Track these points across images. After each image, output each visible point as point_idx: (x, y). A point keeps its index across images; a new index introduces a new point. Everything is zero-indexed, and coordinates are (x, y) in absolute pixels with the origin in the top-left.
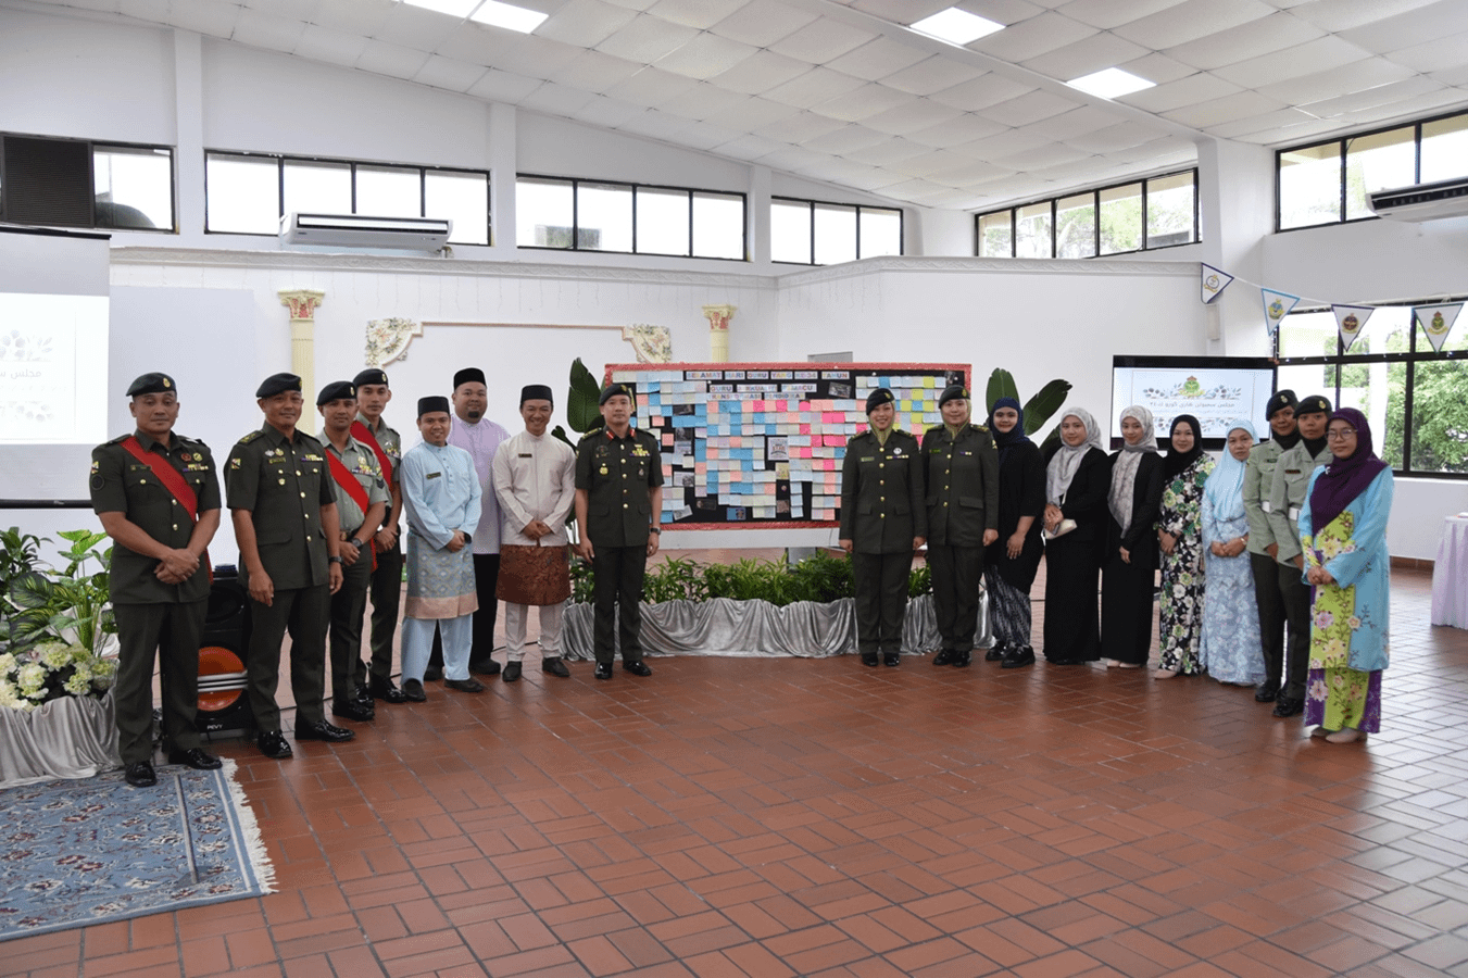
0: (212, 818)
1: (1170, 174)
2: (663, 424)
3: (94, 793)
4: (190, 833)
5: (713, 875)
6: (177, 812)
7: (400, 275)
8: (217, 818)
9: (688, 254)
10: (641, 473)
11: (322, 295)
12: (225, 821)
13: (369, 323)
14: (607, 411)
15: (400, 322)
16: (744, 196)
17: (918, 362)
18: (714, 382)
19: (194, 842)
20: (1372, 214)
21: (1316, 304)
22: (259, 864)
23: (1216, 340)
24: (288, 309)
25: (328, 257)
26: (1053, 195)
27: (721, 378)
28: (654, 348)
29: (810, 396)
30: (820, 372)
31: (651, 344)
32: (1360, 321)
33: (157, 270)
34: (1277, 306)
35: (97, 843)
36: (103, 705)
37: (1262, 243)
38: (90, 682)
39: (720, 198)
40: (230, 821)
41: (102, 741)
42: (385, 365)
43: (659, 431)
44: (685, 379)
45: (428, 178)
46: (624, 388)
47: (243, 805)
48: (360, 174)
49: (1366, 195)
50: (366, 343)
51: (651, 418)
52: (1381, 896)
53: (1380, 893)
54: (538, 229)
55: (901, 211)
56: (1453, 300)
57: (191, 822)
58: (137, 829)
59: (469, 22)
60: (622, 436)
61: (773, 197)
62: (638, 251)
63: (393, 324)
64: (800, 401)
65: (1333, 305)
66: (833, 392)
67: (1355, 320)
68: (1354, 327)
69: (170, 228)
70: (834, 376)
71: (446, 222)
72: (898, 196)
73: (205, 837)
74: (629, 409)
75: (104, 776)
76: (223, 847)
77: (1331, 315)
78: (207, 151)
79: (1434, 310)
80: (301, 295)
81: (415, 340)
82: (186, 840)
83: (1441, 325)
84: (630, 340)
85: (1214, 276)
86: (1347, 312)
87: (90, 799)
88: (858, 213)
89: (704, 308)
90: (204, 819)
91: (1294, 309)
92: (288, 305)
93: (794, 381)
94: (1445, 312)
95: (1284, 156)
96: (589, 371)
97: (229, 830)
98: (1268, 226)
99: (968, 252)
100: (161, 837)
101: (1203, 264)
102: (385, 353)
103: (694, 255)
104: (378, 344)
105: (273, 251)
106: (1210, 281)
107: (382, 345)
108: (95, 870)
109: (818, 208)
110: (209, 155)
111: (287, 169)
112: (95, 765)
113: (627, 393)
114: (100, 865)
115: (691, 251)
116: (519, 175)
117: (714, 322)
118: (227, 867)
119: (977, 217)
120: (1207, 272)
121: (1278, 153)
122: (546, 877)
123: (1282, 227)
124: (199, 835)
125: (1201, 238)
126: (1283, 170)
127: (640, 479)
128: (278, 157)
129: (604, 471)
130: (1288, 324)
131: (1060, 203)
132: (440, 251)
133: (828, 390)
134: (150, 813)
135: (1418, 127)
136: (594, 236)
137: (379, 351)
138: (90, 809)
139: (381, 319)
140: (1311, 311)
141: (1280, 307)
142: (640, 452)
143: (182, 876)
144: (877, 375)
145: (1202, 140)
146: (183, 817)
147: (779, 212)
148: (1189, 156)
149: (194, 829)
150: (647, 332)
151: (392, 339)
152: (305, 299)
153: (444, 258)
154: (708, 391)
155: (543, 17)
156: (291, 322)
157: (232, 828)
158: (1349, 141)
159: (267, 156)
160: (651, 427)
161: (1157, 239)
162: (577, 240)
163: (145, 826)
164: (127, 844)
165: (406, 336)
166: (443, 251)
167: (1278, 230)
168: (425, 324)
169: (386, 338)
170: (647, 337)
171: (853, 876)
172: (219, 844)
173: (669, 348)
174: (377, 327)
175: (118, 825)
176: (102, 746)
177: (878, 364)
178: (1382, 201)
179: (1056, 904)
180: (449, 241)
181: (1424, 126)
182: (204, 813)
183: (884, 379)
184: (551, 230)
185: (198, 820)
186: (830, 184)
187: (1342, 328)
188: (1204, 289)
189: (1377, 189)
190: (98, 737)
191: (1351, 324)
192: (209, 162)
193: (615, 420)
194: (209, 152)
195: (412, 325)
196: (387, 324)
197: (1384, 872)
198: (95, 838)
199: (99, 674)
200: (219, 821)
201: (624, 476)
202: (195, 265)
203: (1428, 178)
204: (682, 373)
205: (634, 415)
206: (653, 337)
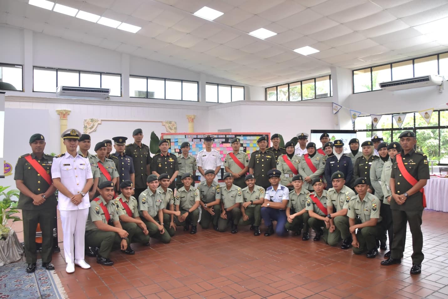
0: (45, 278)
1: (322, 77)
2: (179, 151)
3: (4, 271)
4: (38, 283)
5: (207, 291)
6: (32, 276)
7: (94, 106)
8: (46, 278)
9: (181, 100)
10: (171, 166)
11: (70, 111)
12: (49, 279)
13: (85, 120)
14: (161, 147)
15: (94, 119)
16: (198, 83)
17: (254, 132)
18: (194, 138)
19: (39, 287)
20: (381, 89)
21: (366, 114)
22: (62, 293)
23: (337, 125)
24: (59, 116)
25: (72, 100)
26: (288, 83)
27: (196, 137)
28: (172, 128)
29: (223, 143)
30: (226, 135)
31: (171, 126)
32: (378, 119)
33: (18, 103)
34: (354, 115)
35: (6, 288)
36: (6, 242)
37: (349, 97)
38: (2, 235)
39: (191, 83)
40: (51, 279)
41: (5, 254)
42: (90, 133)
43: (178, 153)
44: (185, 137)
45: (102, 76)
46: (167, 140)
47: (54, 273)
48: (81, 74)
49: (379, 83)
50: (83, 126)
51: (175, 149)
52: (405, 288)
53: (404, 287)
54: (136, 92)
55: (244, 87)
56: (403, 113)
57: (38, 280)
58: (20, 283)
59: (117, 29)
60: (166, 156)
61: (207, 83)
62: (166, 99)
63: (92, 120)
64: (220, 144)
65: (371, 115)
66: (230, 141)
67: (377, 119)
68: (377, 121)
69: (22, 90)
70: (230, 136)
71: (109, 89)
72: (243, 83)
73: (43, 285)
74: (168, 147)
75: (7, 265)
76: (49, 288)
77: (370, 117)
78: (34, 67)
79: (399, 116)
80: (64, 111)
81: (99, 125)
82: (37, 286)
83: (401, 120)
84: (164, 125)
85: (336, 106)
86: (375, 117)
87: (2, 273)
88: (231, 87)
89: (186, 116)
90: (42, 279)
91: (360, 116)
92: (59, 114)
93: (218, 138)
94: (402, 117)
95: (355, 72)
96: (157, 135)
97: (51, 282)
98: (350, 92)
99: (263, 99)
100: (28, 285)
101: (333, 103)
102: (89, 129)
103: (183, 100)
104: (88, 126)
105: (55, 98)
106: (335, 108)
107: (89, 127)
108: (6, 298)
109: (220, 86)
110: (34, 68)
111: (59, 73)
112: (3, 262)
113: (167, 142)
114: (8, 296)
115: (182, 99)
116: (130, 75)
117: (190, 120)
118: (51, 294)
119: (266, 89)
120: (334, 105)
121: (353, 71)
122: (155, 294)
123: (355, 92)
124: (41, 284)
125: (332, 95)
126: (354, 76)
127: (171, 168)
128: (56, 69)
129: (160, 166)
130: (358, 120)
131: (290, 85)
132: (106, 98)
133: (228, 141)
134: (24, 277)
135: (391, 65)
136: (152, 94)
137: (88, 128)
138: (3, 277)
139: (88, 120)
140: (364, 116)
141: (355, 115)
142: (171, 160)
143: (37, 298)
144: (243, 136)
145: (332, 67)
146: (35, 278)
147: (208, 87)
148: (328, 72)
149: (39, 282)
150: (169, 123)
151: (92, 125)
152: (65, 113)
153: (107, 100)
154: (192, 141)
155: (140, 28)
156: (60, 119)
157: (51, 281)
158: (373, 68)
159: (53, 68)
160: (175, 152)
161: (319, 95)
162: (148, 95)
163: (23, 281)
164: (17, 288)
165: (96, 124)
166: (107, 98)
167: (353, 93)
168: (102, 120)
169: (90, 125)
170: (169, 124)
171: (250, 289)
172: (48, 287)
173: (176, 128)
174: (87, 121)
175: (13, 282)
176: (6, 256)
177: (243, 133)
178: (383, 85)
179: (312, 295)
180: (109, 95)
181: (393, 64)
182: (42, 276)
183: (245, 137)
184: (140, 92)
185: (40, 279)
186: (223, 79)
187: (373, 121)
188: (333, 110)
189: (381, 82)
190: (4, 252)
191: (376, 120)
192: (34, 70)
193: (164, 150)
194: (35, 67)
195: (98, 121)
196: (90, 120)
197: (404, 281)
198: (5, 286)
199: (5, 232)
200: (47, 279)
201: (166, 167)
202: (30, 102)
203: (395, 79)
204: (184, 136)
205: (170, 148)
206: (171, 124)
